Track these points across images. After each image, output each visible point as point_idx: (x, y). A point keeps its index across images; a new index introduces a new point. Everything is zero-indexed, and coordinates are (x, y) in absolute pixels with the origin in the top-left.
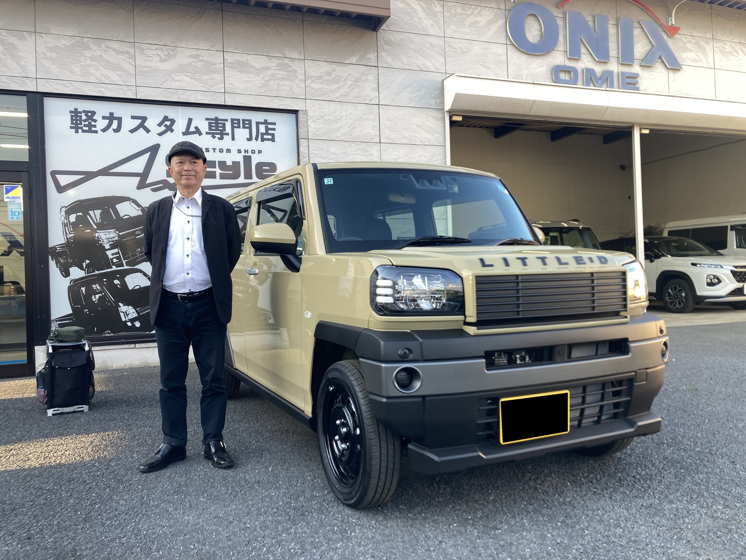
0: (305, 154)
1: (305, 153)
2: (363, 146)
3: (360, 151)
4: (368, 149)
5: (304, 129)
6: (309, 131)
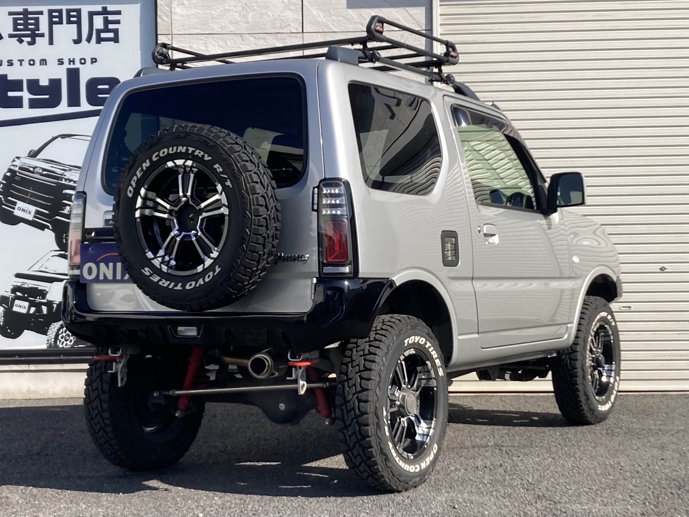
5: (165, 18)
6: (173, 21)
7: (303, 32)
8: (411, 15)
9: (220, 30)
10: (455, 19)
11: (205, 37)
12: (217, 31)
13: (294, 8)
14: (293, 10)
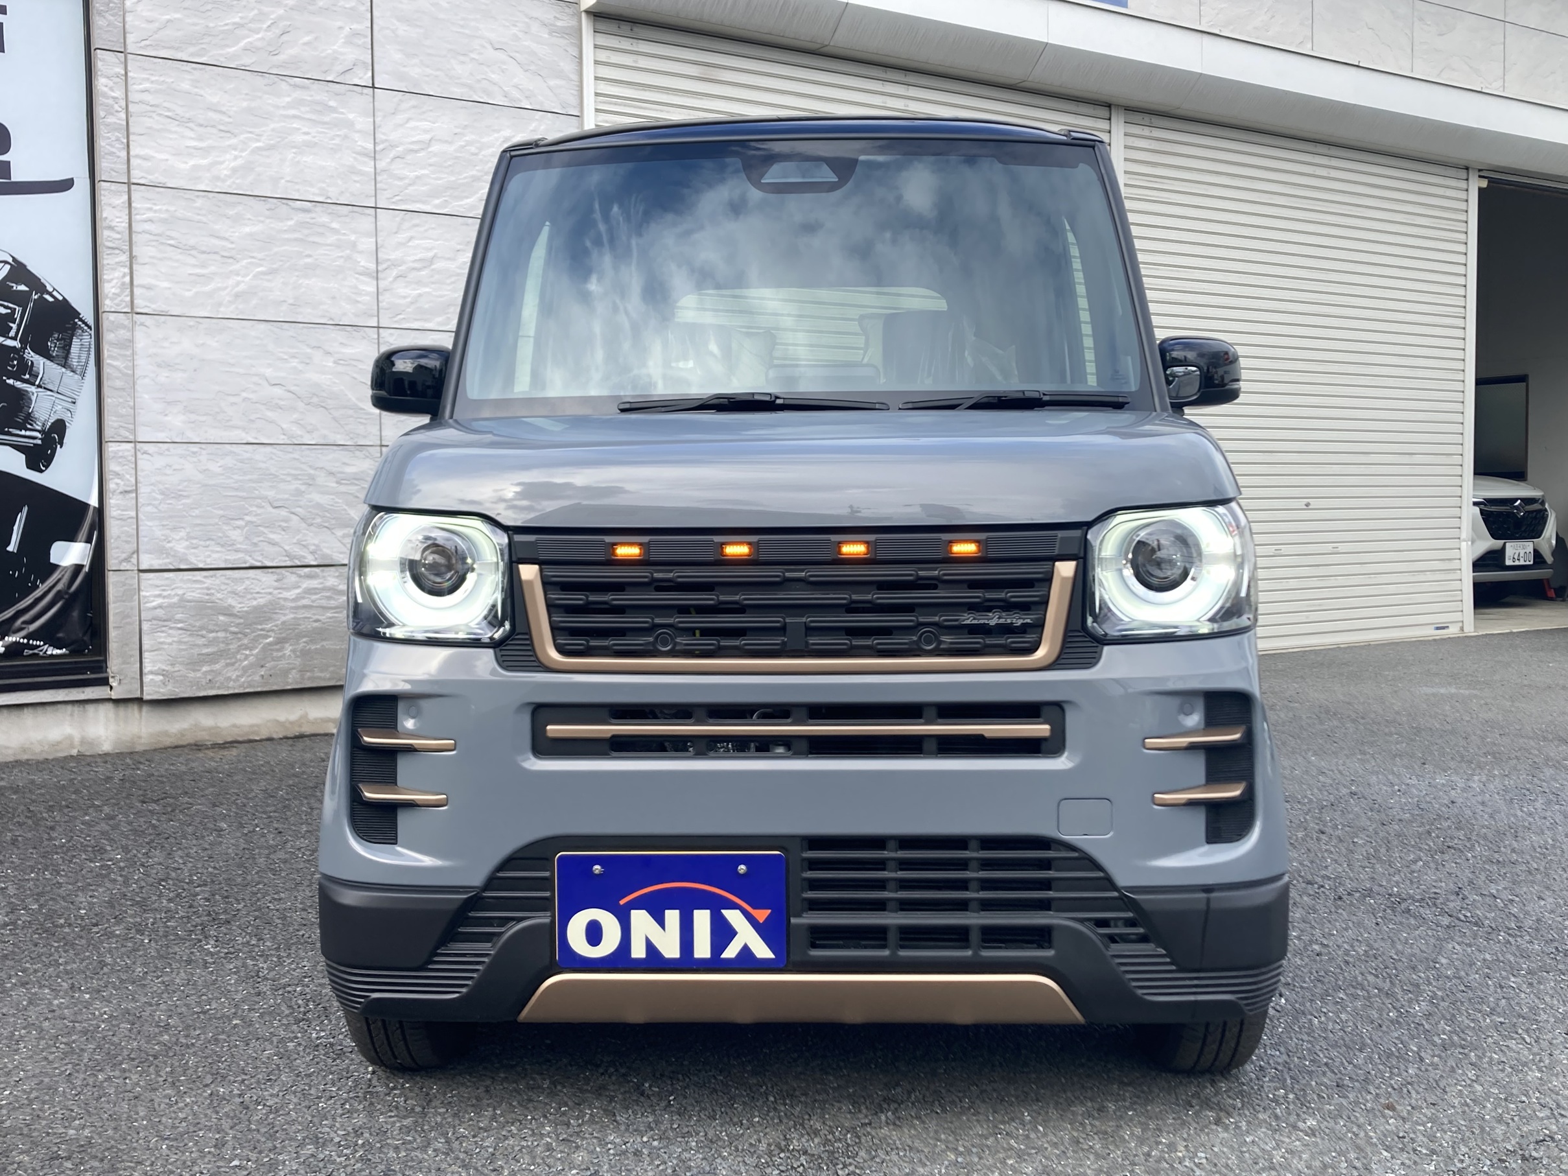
0: (110, 101)
1: (114, 98)
2: (318, 93)
3: (303, 109)
4: (332, 103)
5: (111, 18)
6: (127, 26)
7: (373, 87)
8: (550, 88)
9: (222, 59)
10: (616, 104)
11: (195, 69)
12: (218, 60)
13: (360, 42)
14: (359, 46)
